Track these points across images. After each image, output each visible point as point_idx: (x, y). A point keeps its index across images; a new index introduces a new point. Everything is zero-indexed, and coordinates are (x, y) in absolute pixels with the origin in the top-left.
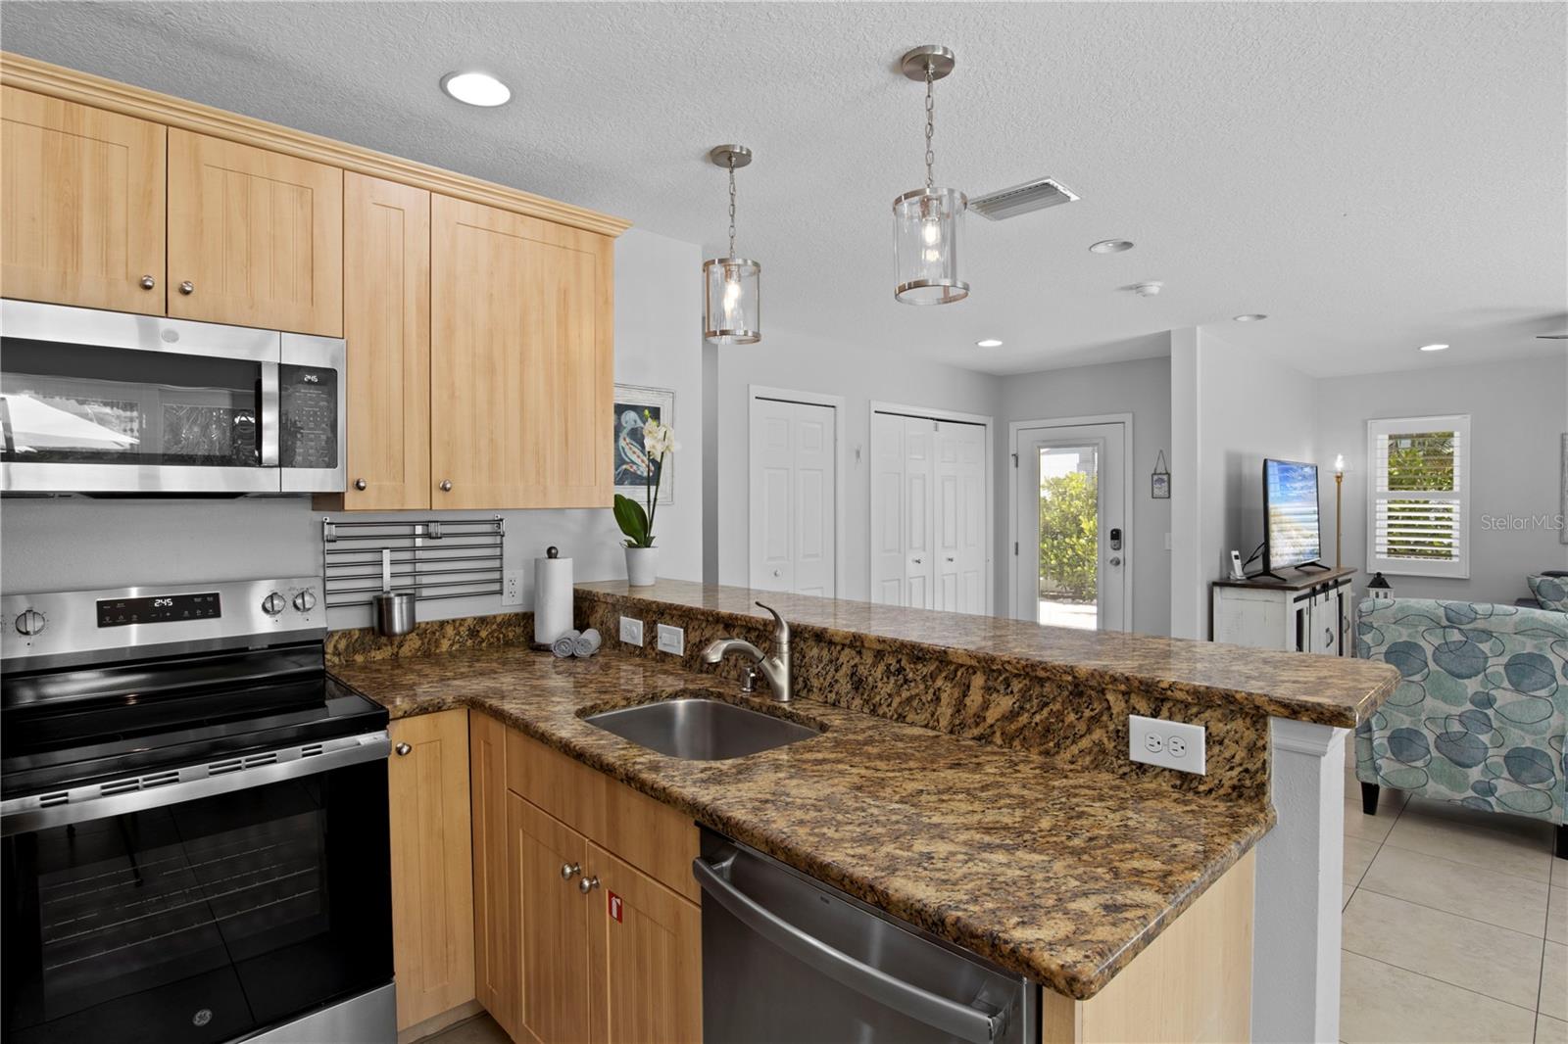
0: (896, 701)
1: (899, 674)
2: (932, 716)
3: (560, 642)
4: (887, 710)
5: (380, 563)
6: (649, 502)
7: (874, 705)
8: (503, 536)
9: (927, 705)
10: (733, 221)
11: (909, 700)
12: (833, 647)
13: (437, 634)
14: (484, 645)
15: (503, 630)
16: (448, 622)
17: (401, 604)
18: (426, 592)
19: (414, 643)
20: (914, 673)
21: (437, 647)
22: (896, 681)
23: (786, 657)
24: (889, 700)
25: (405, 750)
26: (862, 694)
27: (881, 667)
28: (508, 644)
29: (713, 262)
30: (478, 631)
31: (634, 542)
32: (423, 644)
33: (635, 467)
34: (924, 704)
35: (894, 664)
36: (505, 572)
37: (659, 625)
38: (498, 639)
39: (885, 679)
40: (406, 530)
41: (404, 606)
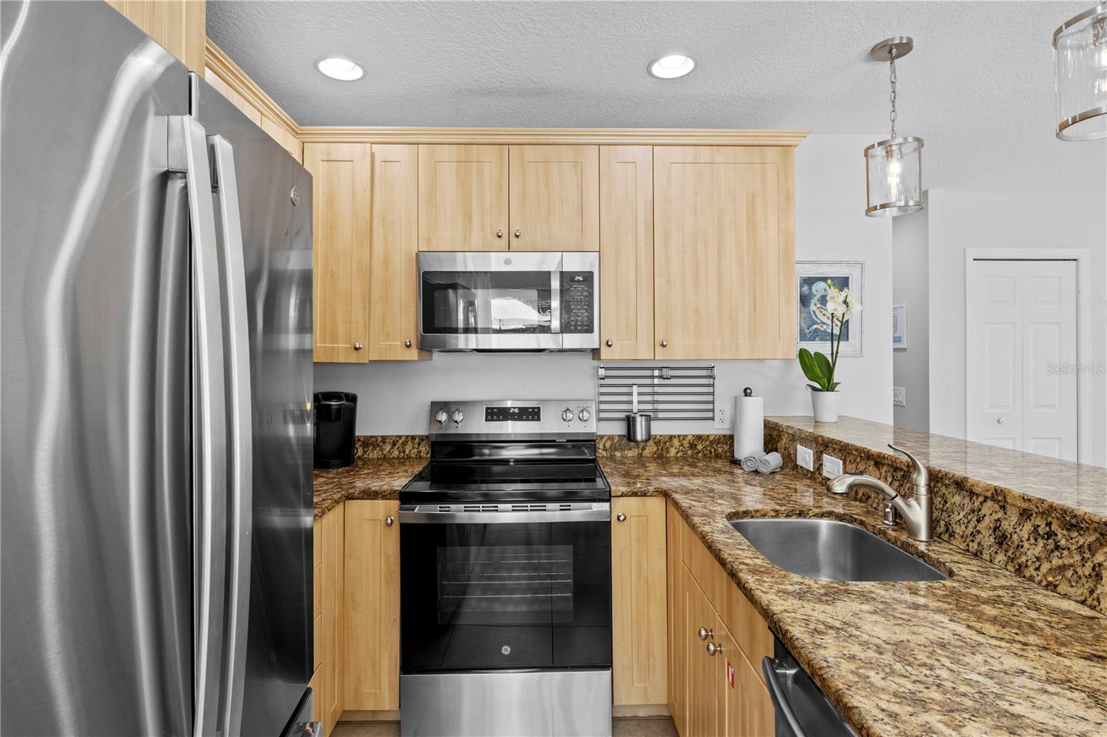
0: (1045, 567)
1: (1048, 538)
2: (1092, 592)
3: (747, 459)
4: (1035, 574)
5: (631, 394)
6: (832, 354)
7: (1020, 566)
8: (714, 379)
9: (1084, 580)
10: (894, 106)
11: (1062, 569)
12: (975, 498)
13: (668, 444)
14: (700, 455)
15: (714, 446)
16: (675, 436)
17: (641, 421)
18: (661, 415)
19: (651, 449)
20: (1067, 540)
21: (667, 453)
22: (1045, 545)
23: (924, 500)
24: (1037, 564)
25: (622, 518)
26: (1006, 551)
27: (1028, 527)
28: (718, 456)
29: (873, 146)
30: (696, 445)
31: (819, 387)
32: (658, 449)
33: (825, 326)
34: (1080, 577)
35: (1043, 526)
36: (715, 404)
37: (824, 455)
38: (711, 452)
39: (1032, 541)
40: (648, 373)
41: (643, 423)
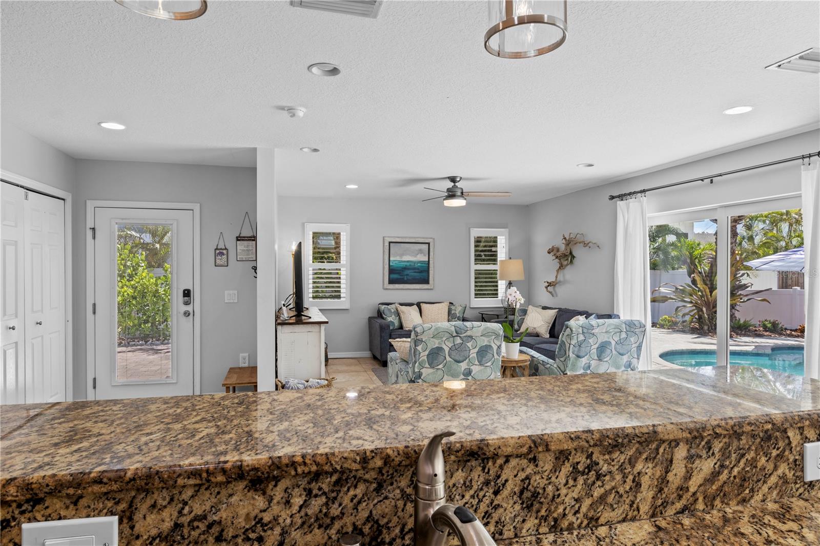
0: (587, 502)
1: (590, 471)
2: (631, 506)
4: (574, 520)
7: (556, 520)
9: (625, 496)
12: (490, 463)
20: (609, 464)
22: (585, 481)
24: (577, 506)
26: (538, 511)
27: (566, 469)
34: (621, 496)
35: (584, 460)
39: (571, 482)
